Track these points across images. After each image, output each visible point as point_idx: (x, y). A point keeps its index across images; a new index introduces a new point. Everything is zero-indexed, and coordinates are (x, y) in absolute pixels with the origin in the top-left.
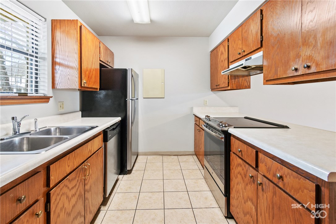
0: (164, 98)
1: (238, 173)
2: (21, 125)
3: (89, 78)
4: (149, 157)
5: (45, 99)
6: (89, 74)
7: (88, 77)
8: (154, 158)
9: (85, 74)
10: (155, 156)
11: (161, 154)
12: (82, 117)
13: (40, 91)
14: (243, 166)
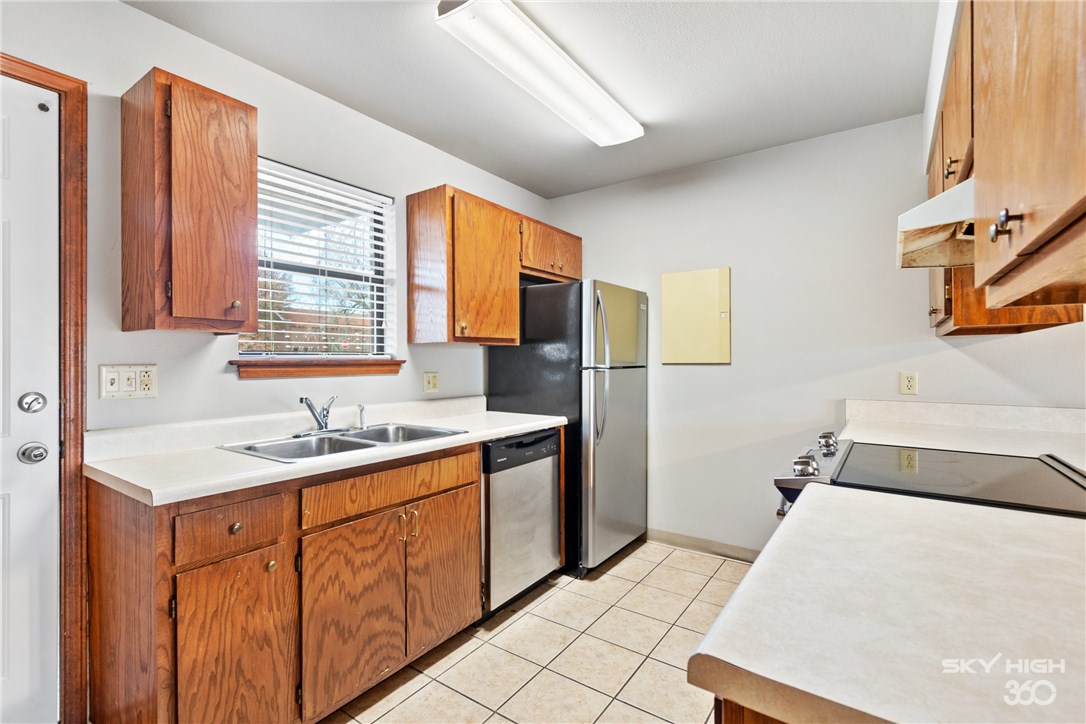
0: (729, 364)
2: (329, 414)
3: (481, 315)
4: (679, 552)
5: (394, 365)
6: (480, 305)
7: (475, 314)
8: (693, 558)
9: (465, 307)
10: (697, 554)
11: (719, 551)
12: (488, 410)
13: (388, 350)
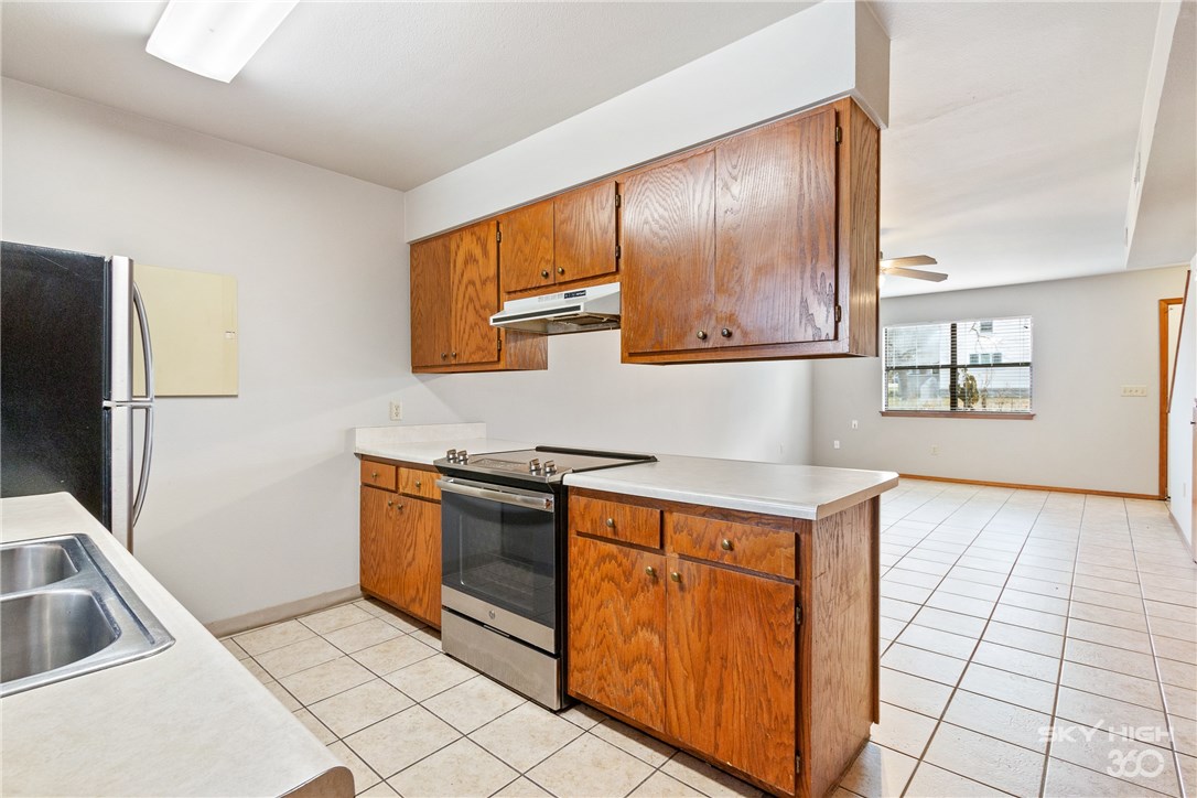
0: (236, 394)
1: (603, 580)
14: (620, 557)
